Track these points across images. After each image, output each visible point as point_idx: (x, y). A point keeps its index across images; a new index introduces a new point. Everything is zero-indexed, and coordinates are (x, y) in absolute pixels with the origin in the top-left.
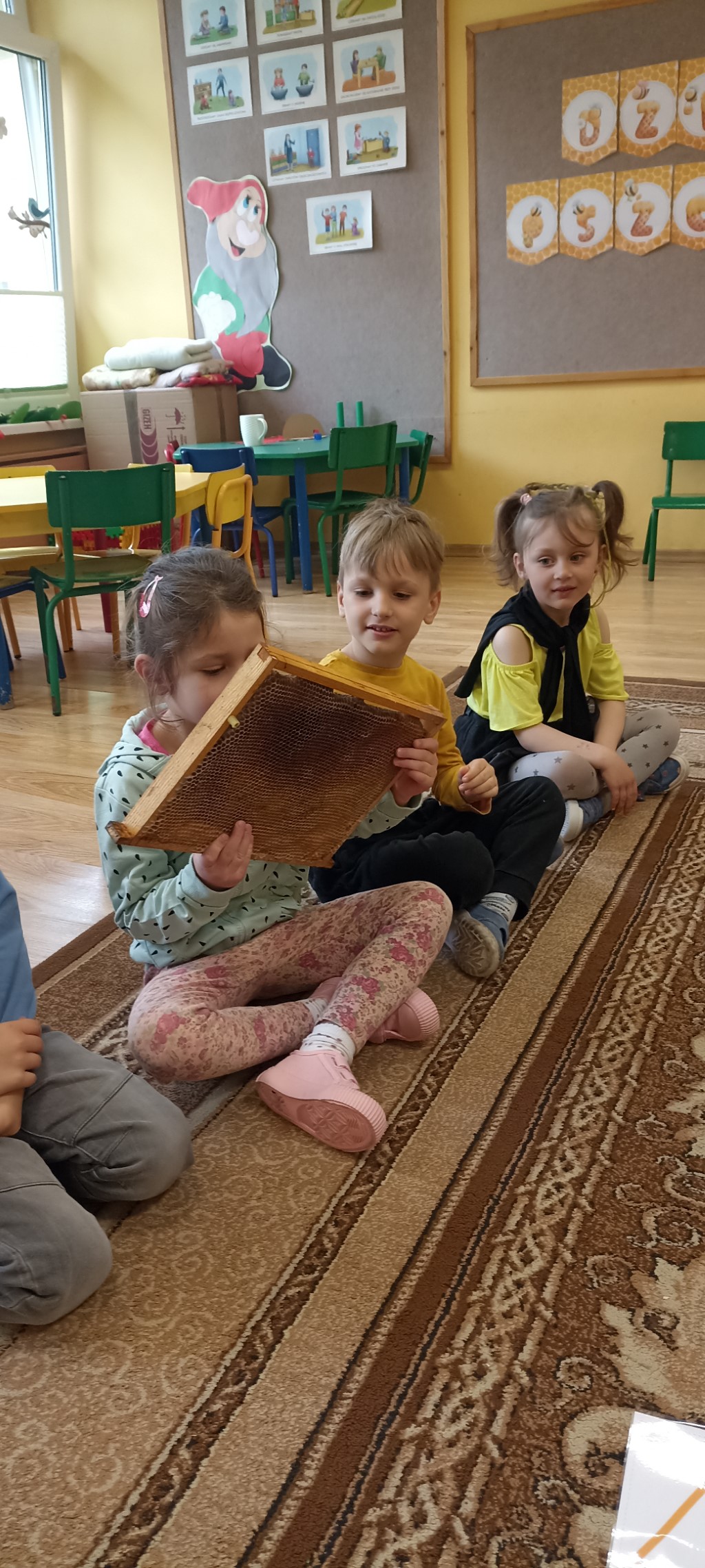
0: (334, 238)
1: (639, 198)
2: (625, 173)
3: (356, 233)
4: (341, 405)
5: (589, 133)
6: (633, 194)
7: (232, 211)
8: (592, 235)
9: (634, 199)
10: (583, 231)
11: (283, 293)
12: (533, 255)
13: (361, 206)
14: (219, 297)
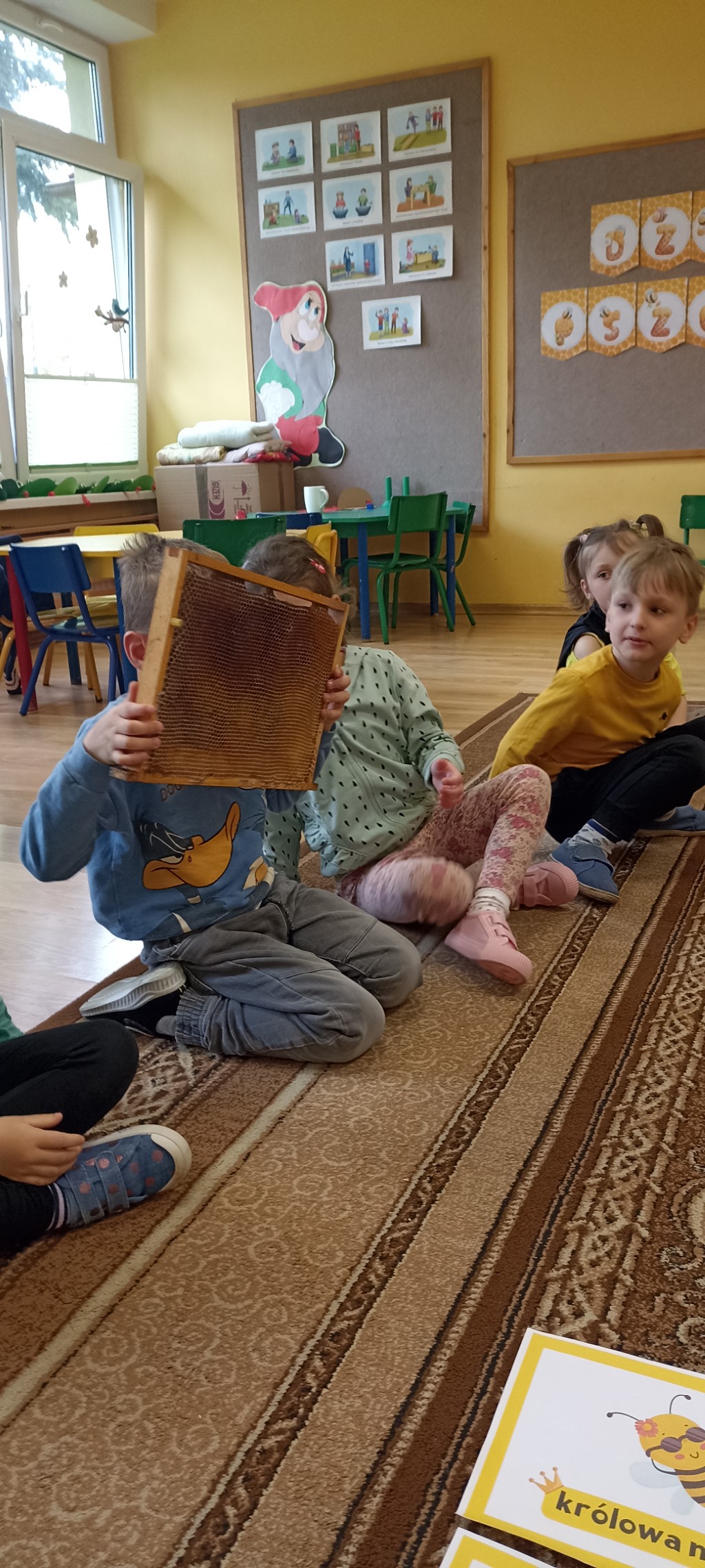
0: (387, 335)
1: (658, 305)
2: (646, 283)
3: (406, 331)
4: (390, 479)
5: (615, 249)
6: (653, 301)
7: (294, 312)
8: (617, 335)
9: (654, 305)
10: (609, 332)
11: (338, 383)
12: (564, 352)
13: (411, 309)
14: (280, 385)
